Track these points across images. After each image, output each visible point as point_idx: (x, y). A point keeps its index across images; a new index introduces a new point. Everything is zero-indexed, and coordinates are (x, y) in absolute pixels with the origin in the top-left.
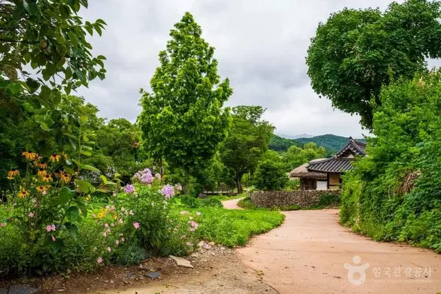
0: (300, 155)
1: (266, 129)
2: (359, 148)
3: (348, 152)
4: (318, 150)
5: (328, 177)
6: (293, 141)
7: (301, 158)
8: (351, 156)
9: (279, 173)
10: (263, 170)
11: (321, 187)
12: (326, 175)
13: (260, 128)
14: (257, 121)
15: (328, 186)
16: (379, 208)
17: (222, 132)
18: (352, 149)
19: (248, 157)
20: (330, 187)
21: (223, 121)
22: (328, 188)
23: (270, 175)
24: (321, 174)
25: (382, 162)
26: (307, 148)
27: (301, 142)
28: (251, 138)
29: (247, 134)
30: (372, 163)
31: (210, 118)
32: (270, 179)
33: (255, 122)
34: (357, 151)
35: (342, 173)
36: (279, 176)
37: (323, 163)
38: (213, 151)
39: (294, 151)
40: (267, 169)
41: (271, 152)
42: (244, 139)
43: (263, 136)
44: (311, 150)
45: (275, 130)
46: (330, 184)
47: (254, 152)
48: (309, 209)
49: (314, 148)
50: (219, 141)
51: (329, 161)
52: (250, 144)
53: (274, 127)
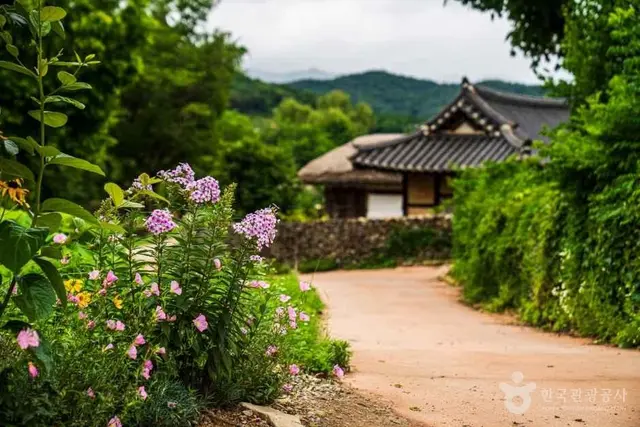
0: (307, 126)
1: (221, 54)
2: (486, 106)
3: (459, 117)
4: (353, 113)
5: (405, 182)
6: (284, 87)
7: (311, 134)
8: (465, 129)
9: (275, 174)
10: (233, 165)
11: (384, 209)
12: (399, 178)
13: (209, 49)
14: (198, 29)
15: (406, 207)
16: (617, 263)
17: (128, 59)
18: (468, 109)
19: (176, 132)
20: (411, 210)
21: (131, 28)
22: (406, 213)
23: (251, 179)
24: (381, 176)
25: (624, 144)
26: (325, 106)
27: (308, 90)
28: (183, 78)
29: (173, 65)
30: (597, 148)
31: (97, 20)
32: (253, 191)
33: (191, 31)
34: (483, 115)
35: (454, 174)
36: (276, 181)
37: (393, 146)
38: (101, 113)
39: (292, 115)
40: (246, 164)
41: (232, 118)
42: (166, 81)
43: (216, 73)
44: (337, 113)
45: (245, 57)
46: (411, 200)
47: (194, 115)
48: (362, 267)
49: (343, 106)
50: (116, 82)
51: (407, 142)
52: (183, 95)
53: (243, 50)
